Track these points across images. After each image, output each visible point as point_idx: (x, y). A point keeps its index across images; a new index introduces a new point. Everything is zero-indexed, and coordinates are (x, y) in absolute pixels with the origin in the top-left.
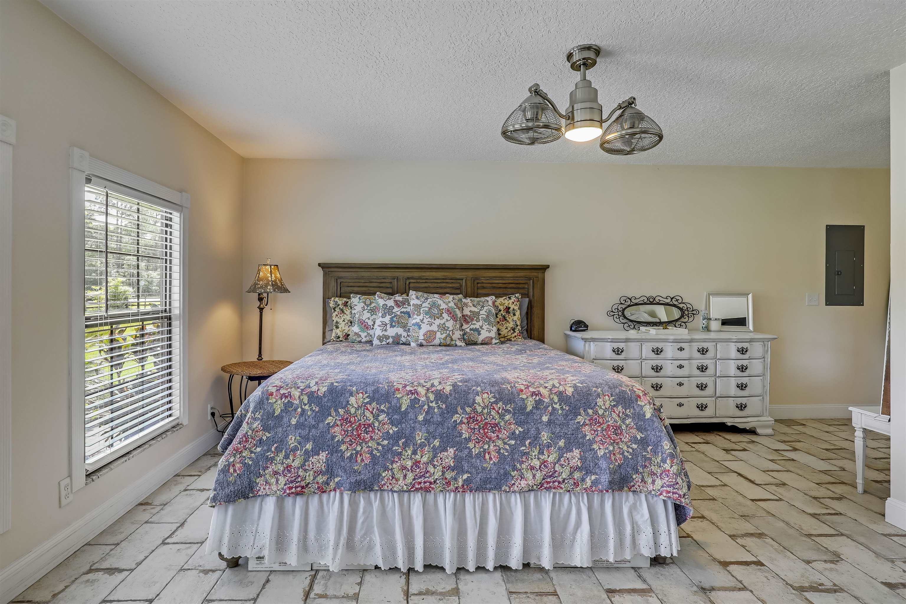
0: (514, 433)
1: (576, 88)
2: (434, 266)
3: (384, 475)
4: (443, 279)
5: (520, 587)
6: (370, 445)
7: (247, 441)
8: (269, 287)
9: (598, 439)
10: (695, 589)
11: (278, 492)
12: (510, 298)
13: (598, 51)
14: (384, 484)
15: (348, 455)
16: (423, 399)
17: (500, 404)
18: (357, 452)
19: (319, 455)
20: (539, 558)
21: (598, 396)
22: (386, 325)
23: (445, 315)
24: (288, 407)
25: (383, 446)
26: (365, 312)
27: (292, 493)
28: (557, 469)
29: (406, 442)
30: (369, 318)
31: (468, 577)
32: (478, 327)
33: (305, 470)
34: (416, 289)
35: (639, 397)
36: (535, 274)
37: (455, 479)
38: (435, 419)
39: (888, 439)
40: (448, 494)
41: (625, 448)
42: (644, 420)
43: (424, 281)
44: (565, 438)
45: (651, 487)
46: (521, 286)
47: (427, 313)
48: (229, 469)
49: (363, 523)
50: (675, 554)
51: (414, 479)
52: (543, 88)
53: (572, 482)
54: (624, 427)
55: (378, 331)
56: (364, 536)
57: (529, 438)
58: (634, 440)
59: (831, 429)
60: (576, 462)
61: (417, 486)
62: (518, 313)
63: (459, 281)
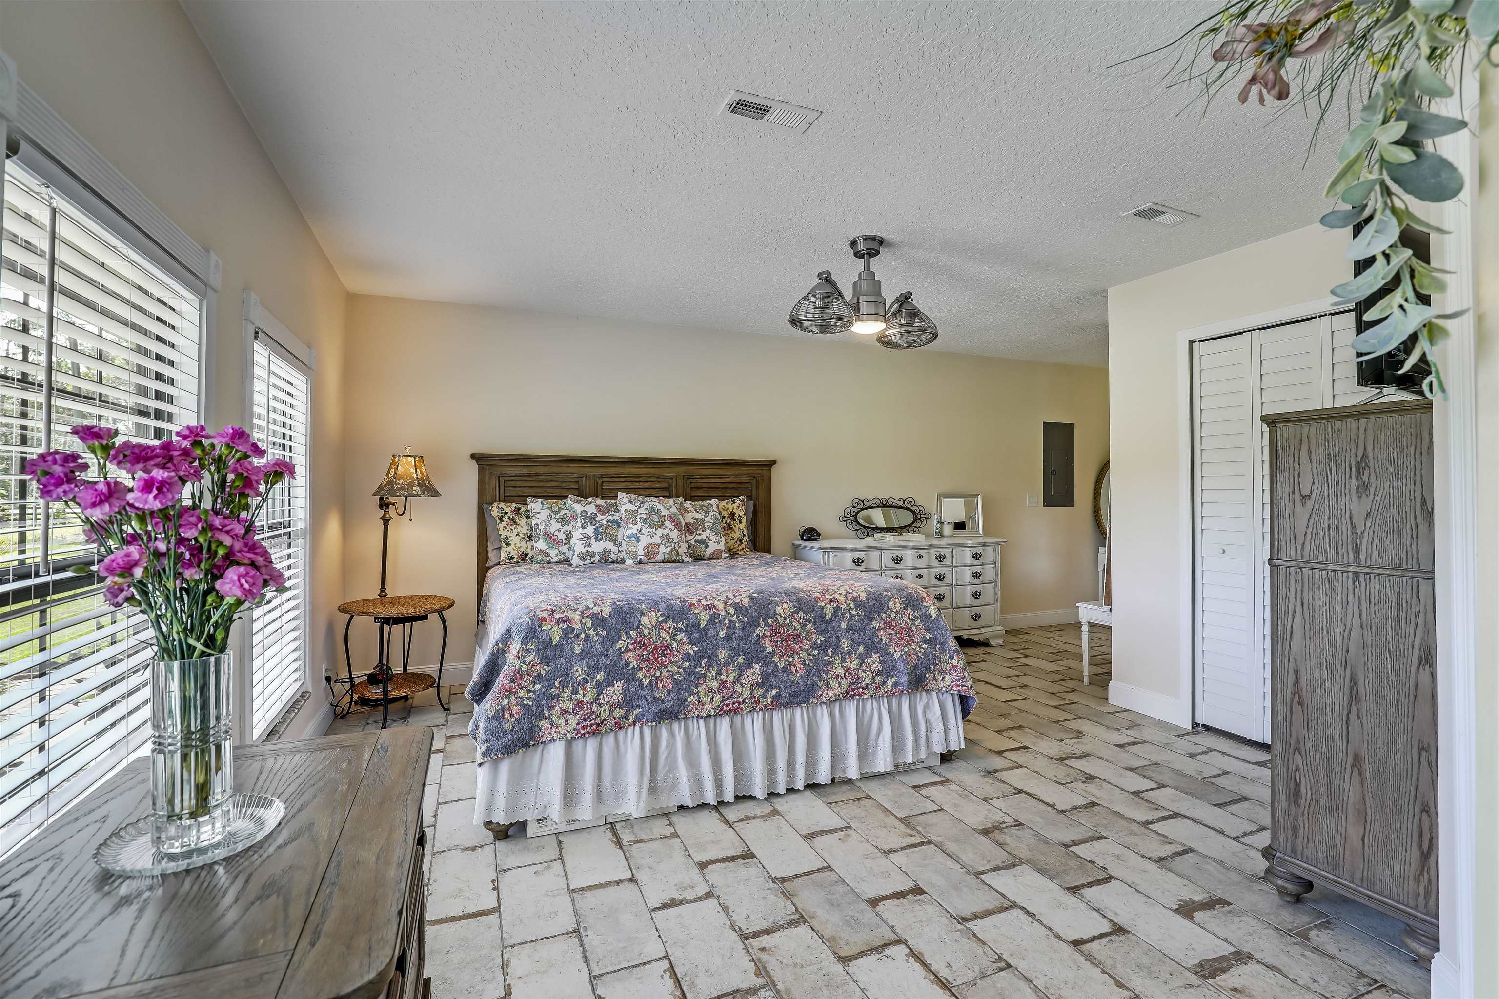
0: (816, 643)
1: (860, 279)
2: (637, 461)
3: (689, 700)
4: (648, 477)
5: (834, 798)
6: (670, 669)
7: (522, 678)
8: (414, 488)
9: (893, 642)
10: (983, 773)
11: (568, 734)
12: (733, 501)
13: (881, 242)
14: (691, 711)
15: (647, 682)
16: (723, 613)
17: (801, 614)
18: (657, 679)
19: (613, 685)
20: (844, 771)
21: (889, 599)
22: (589, 538)
23: (668, 523)
24: (568, 633)
25: (684, 669)
26: (553, 522)
27: (588, 733)
28: (860, 675)
29: (709, 662)
30: (559, 530)
31: (779, 799)
32: (704, 538)
33: (600, 705)
34: (627, 490)
35: (924, 598)
36: (760, 471)
37: (764, 696)
38: (737, 635)
39: (1110, 628)
40: (756, 714)
41: (918, 649)
42: (931, 621)
43: (622, 479)
44: (863, 644)
45: (941, 684)
46: (743, 486)
47: (645, 521)
48: (503, 714)
49: (666, 757)
50: (963, 747)
51: (722, 702)
52: (834, 277)
53: (873, 686)
54: (914, 628)
55: (579, 547)
56: (667, 775)
57: (830, 647)
58: (924, 640)
59: (1051, 635)
60: (877, 666)
61: (725, 709)
62: (744, 520)
63: (667, 480)
